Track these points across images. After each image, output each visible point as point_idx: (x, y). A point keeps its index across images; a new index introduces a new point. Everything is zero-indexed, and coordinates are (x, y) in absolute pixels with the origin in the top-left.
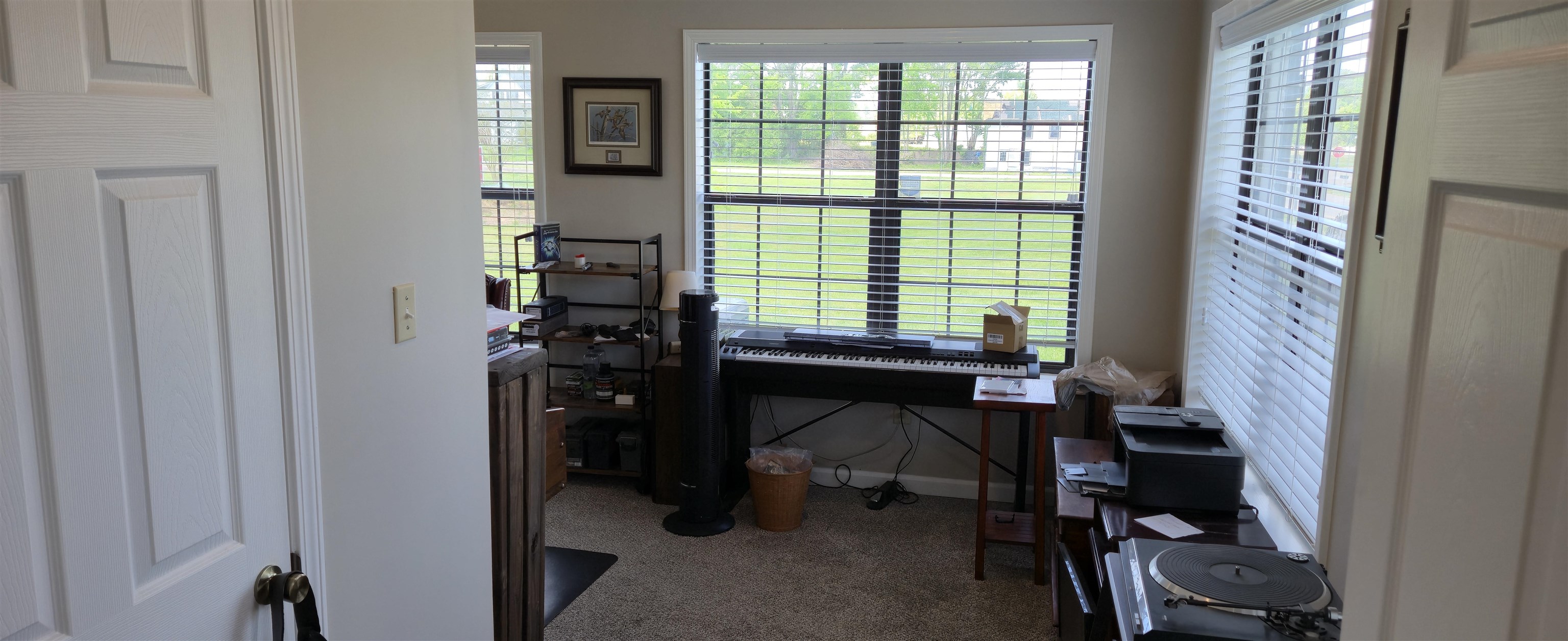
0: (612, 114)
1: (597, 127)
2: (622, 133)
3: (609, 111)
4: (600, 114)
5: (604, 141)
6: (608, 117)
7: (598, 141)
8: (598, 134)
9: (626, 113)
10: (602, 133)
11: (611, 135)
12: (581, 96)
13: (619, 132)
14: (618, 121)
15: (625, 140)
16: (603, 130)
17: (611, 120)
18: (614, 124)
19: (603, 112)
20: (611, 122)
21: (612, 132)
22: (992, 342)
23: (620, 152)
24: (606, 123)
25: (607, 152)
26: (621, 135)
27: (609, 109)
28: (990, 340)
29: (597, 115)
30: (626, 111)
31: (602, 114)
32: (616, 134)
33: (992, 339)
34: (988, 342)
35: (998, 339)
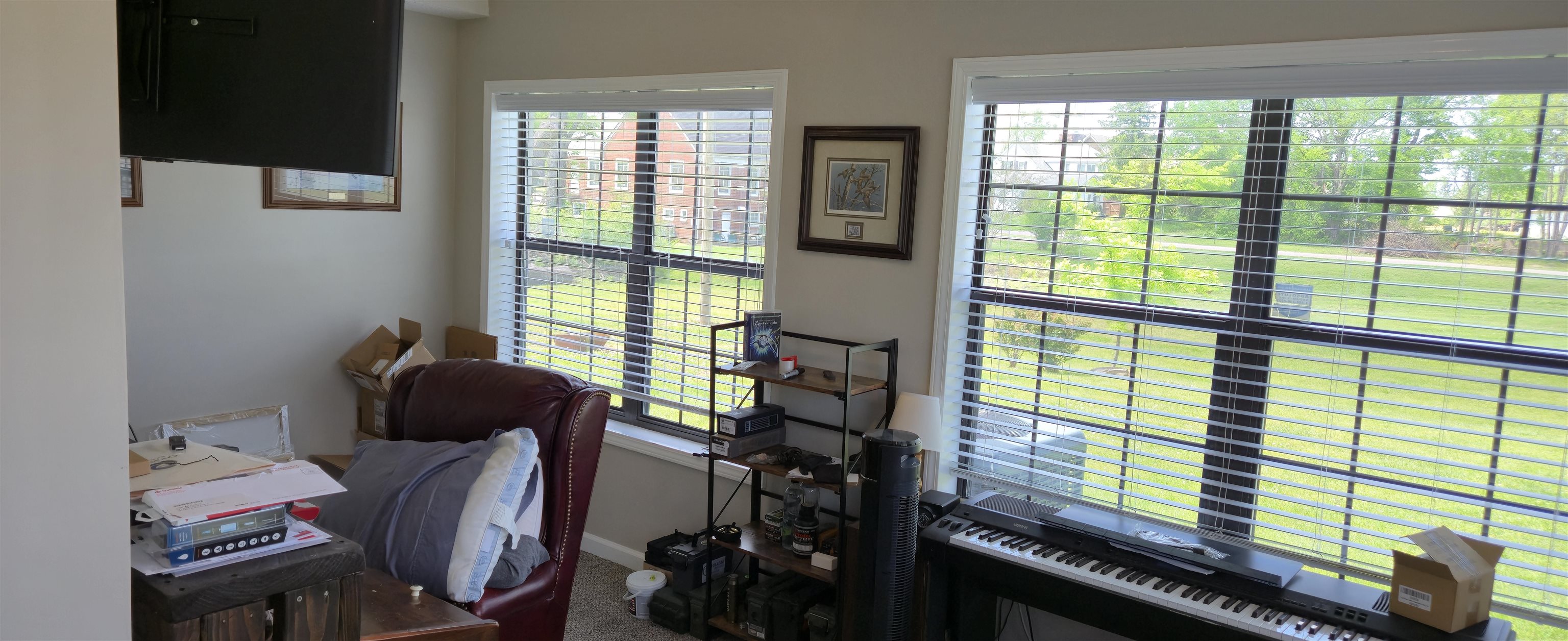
0: (857, 174)
1: (839, 190)
2: (867, 200)
3: (854, 171)
4: (843, 174)
5: (845, 209)
6: (851, 178)
7: (838, 209)
8: (838, 200)
9: (873, 173)
10: (843, 199)
11: (854, 201)
12: (824, 150)
13: (864, 197)
14: (863, 184)
15: (869, 208)
16: (844, 195)
17: (855, 182)
18: (858, 188)
19: (846, 171)
20: (855, 184)
21: (856, 198)
22: (1407, 602)
23: (861, 224)
24: (849, 186)
25: (848, 223)
26: (865, 202)
27: (854, 167)
28: (1404, 598)
29: (839, 175)
30: (874, 170)
31: (845, 174)
32: (860, 200)
33: (1408, 596)
34: (1400, 600)
35: (1421, 601)
